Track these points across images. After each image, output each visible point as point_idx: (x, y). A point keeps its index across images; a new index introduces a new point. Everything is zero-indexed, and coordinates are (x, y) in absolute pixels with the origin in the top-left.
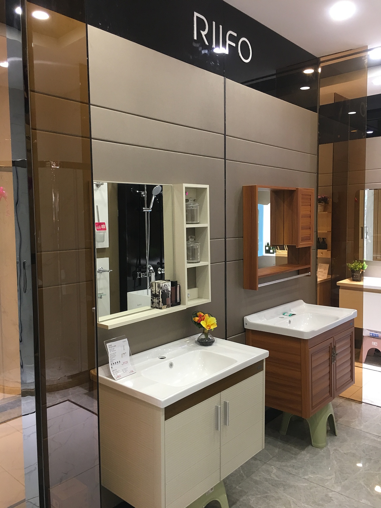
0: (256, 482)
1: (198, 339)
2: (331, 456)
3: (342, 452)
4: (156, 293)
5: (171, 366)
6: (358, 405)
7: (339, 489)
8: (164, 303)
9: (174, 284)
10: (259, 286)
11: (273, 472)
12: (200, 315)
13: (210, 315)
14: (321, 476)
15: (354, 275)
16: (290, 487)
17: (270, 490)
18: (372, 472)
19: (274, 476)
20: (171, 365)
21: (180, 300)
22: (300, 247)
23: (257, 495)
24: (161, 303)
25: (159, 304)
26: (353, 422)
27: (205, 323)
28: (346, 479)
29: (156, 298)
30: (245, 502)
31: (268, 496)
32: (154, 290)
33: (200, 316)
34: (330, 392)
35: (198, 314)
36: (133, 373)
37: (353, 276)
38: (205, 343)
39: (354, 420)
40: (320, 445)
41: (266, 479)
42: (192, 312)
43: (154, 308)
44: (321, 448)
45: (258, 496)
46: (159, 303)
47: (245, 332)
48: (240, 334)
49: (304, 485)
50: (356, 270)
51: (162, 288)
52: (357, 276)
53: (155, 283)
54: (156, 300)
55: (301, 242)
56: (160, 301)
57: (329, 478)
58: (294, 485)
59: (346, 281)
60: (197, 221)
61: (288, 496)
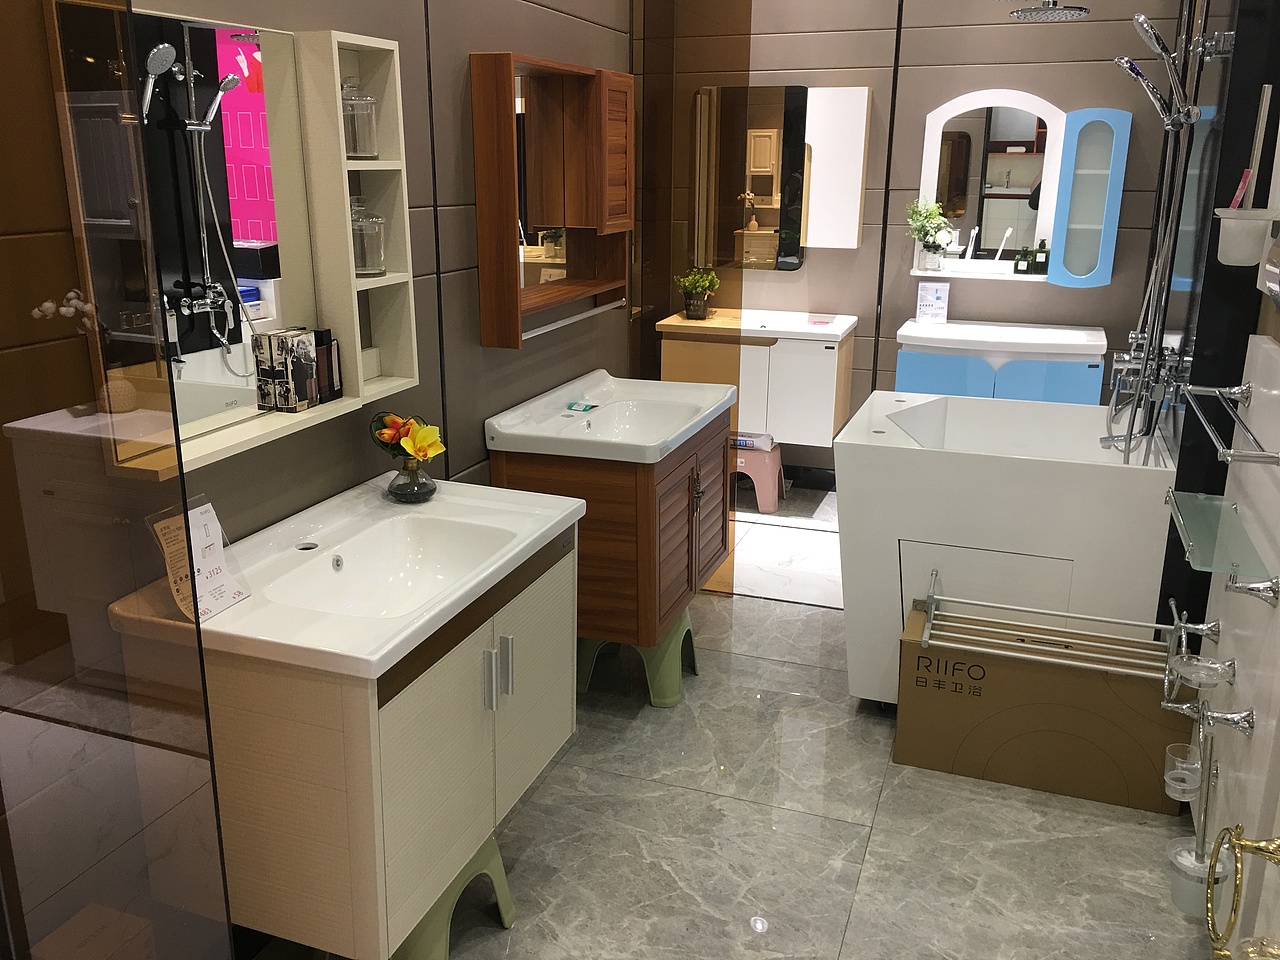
0: (548, 811)
1: (391, 486)
2: (697, 721)
3: (717, 708)
4: (273, 368)
5: (338, 565)
6: (725, 602)
7: (732, 789)
8: (302, 394)
9: (323, 339)
10: (525, 337)
11: (580, 781)
12: (395, 423)
13: (420, 421)
14: (687, 769)
15: (690, 305)
16: (628, 804)
17: (584, 823)
18: (790, 740)
19: (586, 789)
20: (337, 563)
21: (341, 385)
22: (607, 232)
23: (558, 838)
24: (292, 395)
25: (287, 399)
26: (723, 639)
27: (411, 443)
28: (742, 766)
29: (274, 382)
30: (533, 860)
31: (584, 835)
32: (267, 360)
33: (394, 426)
34: (689, 581)
35: (388, 419)
36: (242, 597)
37: (687, 307)
38: (410, 495)
39: (724, 636)
40: (669, 701)
41: (567, 798)
42: (372, 416)
43: (270, 409)
44: (672, 707)
45: (560, 841)
46: (285, 397)
47: (488, 458)
48: (478, 465)
49: (657, 794)
50: (697, 293)
51: (292, 351)
52: (697, 305)
53: (269, 337)
54: (274, 388)
55: (609, 220)
56: (288, 390)
57: (705, 768)
58: (635, 801)
59: (674, 321)
60: (372, 151)
61: (630, 827)
